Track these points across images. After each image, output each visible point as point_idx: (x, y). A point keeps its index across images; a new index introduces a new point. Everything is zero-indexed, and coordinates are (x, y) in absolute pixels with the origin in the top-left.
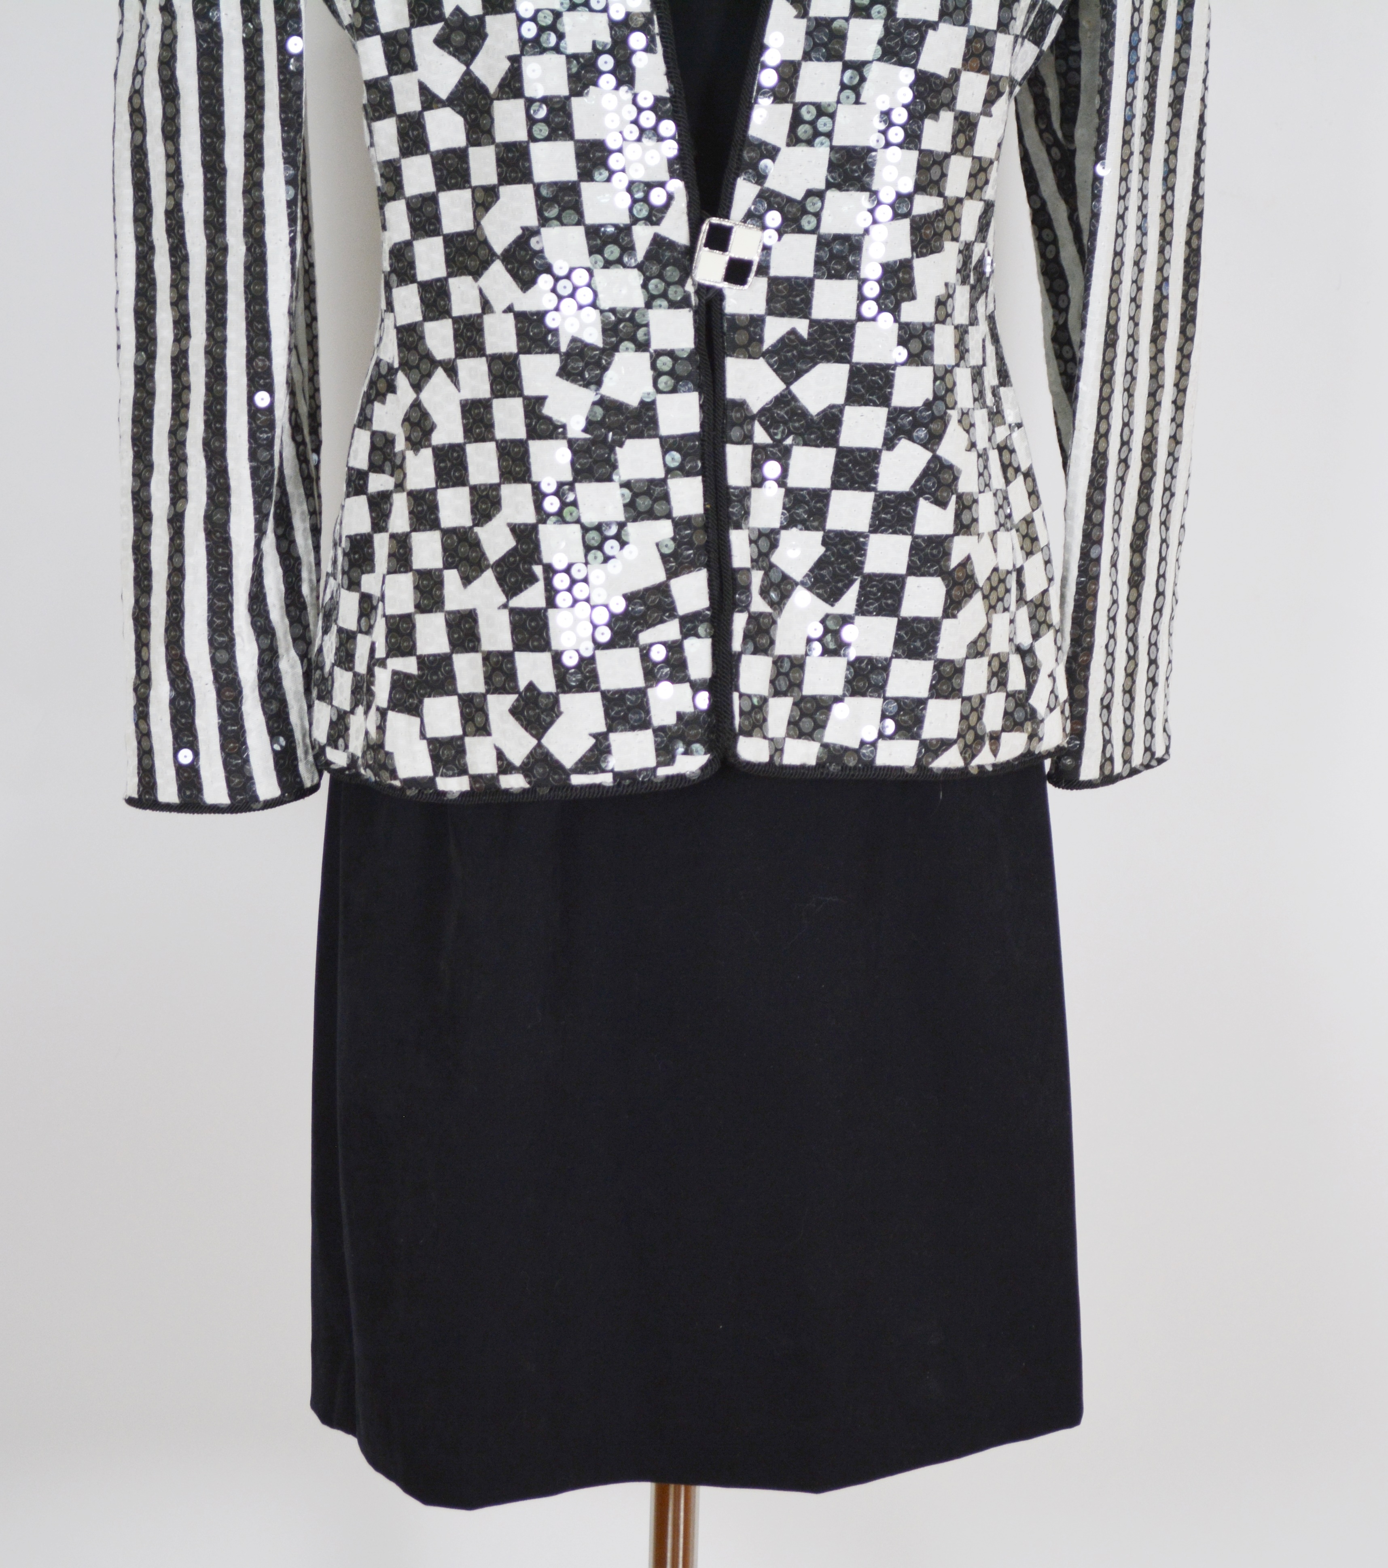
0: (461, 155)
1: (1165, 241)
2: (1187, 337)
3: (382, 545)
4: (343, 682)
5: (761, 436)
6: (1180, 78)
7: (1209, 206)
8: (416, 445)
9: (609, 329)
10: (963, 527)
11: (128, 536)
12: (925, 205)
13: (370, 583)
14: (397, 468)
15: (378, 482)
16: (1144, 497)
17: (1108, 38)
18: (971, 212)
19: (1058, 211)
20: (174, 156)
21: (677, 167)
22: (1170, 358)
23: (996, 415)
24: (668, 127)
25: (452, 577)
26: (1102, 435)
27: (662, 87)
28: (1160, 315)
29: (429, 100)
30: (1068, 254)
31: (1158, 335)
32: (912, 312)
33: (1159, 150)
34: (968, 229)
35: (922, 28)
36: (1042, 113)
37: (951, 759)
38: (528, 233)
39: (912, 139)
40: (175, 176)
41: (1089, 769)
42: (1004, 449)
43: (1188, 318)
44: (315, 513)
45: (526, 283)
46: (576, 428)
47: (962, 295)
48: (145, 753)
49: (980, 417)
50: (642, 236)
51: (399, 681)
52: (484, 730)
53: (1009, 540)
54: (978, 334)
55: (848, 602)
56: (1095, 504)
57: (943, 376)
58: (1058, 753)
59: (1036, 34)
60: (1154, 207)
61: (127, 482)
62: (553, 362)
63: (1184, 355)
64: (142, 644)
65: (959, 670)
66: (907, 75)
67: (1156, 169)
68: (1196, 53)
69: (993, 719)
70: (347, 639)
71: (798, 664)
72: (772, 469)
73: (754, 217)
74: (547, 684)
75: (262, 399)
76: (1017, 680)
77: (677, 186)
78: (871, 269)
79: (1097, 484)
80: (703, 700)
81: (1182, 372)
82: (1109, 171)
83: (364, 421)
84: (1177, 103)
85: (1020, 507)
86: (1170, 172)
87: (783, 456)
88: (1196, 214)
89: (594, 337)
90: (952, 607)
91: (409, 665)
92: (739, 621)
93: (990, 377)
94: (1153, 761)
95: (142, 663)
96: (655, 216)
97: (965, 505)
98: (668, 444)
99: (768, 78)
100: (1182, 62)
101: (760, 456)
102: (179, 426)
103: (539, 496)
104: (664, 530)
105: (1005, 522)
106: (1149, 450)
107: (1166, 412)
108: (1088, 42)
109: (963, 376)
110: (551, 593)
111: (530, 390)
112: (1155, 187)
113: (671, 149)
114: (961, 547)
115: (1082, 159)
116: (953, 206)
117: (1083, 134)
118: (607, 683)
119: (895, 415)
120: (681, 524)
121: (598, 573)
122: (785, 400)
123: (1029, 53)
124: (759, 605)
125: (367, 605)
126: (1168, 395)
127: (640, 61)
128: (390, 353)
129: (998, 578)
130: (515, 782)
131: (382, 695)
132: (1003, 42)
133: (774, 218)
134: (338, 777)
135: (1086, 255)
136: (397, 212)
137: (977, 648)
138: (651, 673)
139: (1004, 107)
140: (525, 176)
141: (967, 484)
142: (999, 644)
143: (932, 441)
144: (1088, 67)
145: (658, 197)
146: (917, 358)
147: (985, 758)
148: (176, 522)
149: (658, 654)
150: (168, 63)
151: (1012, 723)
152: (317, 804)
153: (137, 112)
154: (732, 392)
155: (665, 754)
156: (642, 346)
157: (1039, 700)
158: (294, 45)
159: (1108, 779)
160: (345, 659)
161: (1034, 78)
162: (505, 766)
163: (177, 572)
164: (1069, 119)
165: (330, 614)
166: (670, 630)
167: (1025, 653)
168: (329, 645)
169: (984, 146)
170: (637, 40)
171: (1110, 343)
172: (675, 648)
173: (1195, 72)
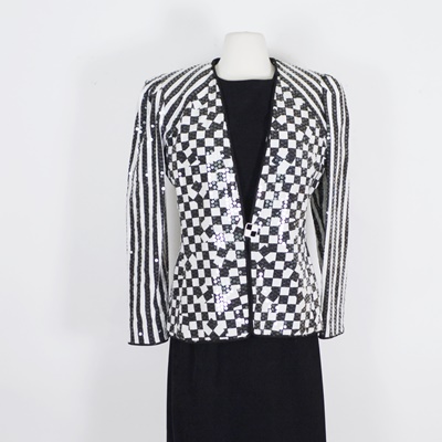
0: (197, 211)
1: (341, 227)
2: (346, 247)
3: (181, 290)
4: (173, 318)
5: (258, 267)
6: (343, 194)
7: (350, 220)
8: (188, 270)
9: (227, 246)
10: (300, 286)
11: (129, 289)
12: (292, 220)
13: (178, 298)
14: (184, 274)
15: (180, 277)
16: (338, 279)
17: (328, 186)
18: (301, 221)
19: (319, 221)
20: (139, 211)
21: (241, 213)
22: (342, 251)
23: (307, 263)
24: (239, 205)
25: (195, 297)
26: (329, 267)
27: (238, 197)
28: (340, 242)
29: (190, 200)
30: (321, 230)
31: (340, 246)
32: (289, 242)
33: (339, 209)
34: (300, 225)
35: (291, 185)
36: (316, 201)
37: (298, 333)
38: (211, 226)
39: (289, 207)
40: (139, 215)
41: (327, 335)
42: (309, 269)
43: (346, 243)
44: (167, 284)
45: (210, 237)
46: (220, 266)
47: (300, 238)
48: (132, 334)
49: (303, 263)
50: (234, 227)
51: (184, 318)
52: (202, 328)
53: (310, 288)
54: (303, 246)
55: (277, 301)
56: (327, 280)
57: (296, 255)
58: (320, 332)
59: (314, 186)
60: (339, 220)
61: (129, 277)
62: (216, 252)
63: (345, 250)
64: (132, 311)
65: (300, 315)
66: (287, 194)
67: (339, 213)
68: (347, 189)
69: (307, 325)
70: (174, 309)
71: (266, 314)
72: (261, 274)
73: (257, 223)
74: (215, 319)
75: (156, 260)
76: (312, 317)
77: (241, 217)
78: (281, 233)
79: (328, 277)
80: (247, 322)
81: (345, 253)
82: (329, 213)
83: (177, 265)
84: (343, 199)
85: (312, 281)
86: (342, 213)
87: (263, 271)
88: (347, 222)
89: (224, 248)
90: (298, 303)
91: (186, 315)
92: (254, 305)
93: (306, 255)
94: (340, 333)
95: (132, 315)
96: (236, 223)
97: (301, 281)
98: (239, 269)
99: (259, 195)
100: (344, 191)
101: (258, 271)
102: (139, 266)
103: (213, 280)
104: (239, 287)
105: (309, 284)
106: (338, 269)
107: (342, 261)
108: (325, 187)
109: (300, 255)
110: (215, 300)
111: (211, 258)
112: (339, 216)
113: (240, 209)
114: (300, 290)
115: (324, 211)
116: (297, 220)
117: (324, 205)
118: (227, 318)
119: (286, 263)
120: (242, 285)
121: (225, 296)
122: (263, 260)
123: (313, 189)
124: (258, 302)
125: (178, 303)
126: (342, 258)
127: (233, 191)
128: (183, 251)
129: (308, 296)
130: (208, 339)
131: (181, 321)
132: (307, 187)
133: (261, 223)
134: (172, 338)
135: (325, 230)
136: (184, 222)
137: (303, 311)
138: (236, 316)
139: (308, 200)
140: (210, 215)
141: (301, 277)
142: (308, 310)
143: (293, 268)
144: (325, 192)
145: (237, 219)
146: (290, 251)
147: (305, 333)
148: (139, 285)
149: (238, 312)
150: (137, 192)
151: (311, 326)
152: (168, 343)
153: (131, 202)
154: (252, 258)
155: (239, 333)
156: (234, 249)
157: (316, 321)
158: (163, 189)
159: (331, 337)
160: (173, 314)
161: (314, 194)
162: (206, 336)
163: (139, 296)
164: (321, 203)
165: (170, 304)
166: (240, 307)
167: (314, 311)
168: (170, 311)
169: (303, 208)
170: (233, 187)
171: (330, 248)
172: (241, 311)
173: (346, 193)
